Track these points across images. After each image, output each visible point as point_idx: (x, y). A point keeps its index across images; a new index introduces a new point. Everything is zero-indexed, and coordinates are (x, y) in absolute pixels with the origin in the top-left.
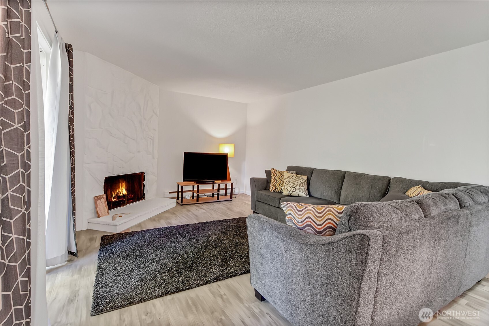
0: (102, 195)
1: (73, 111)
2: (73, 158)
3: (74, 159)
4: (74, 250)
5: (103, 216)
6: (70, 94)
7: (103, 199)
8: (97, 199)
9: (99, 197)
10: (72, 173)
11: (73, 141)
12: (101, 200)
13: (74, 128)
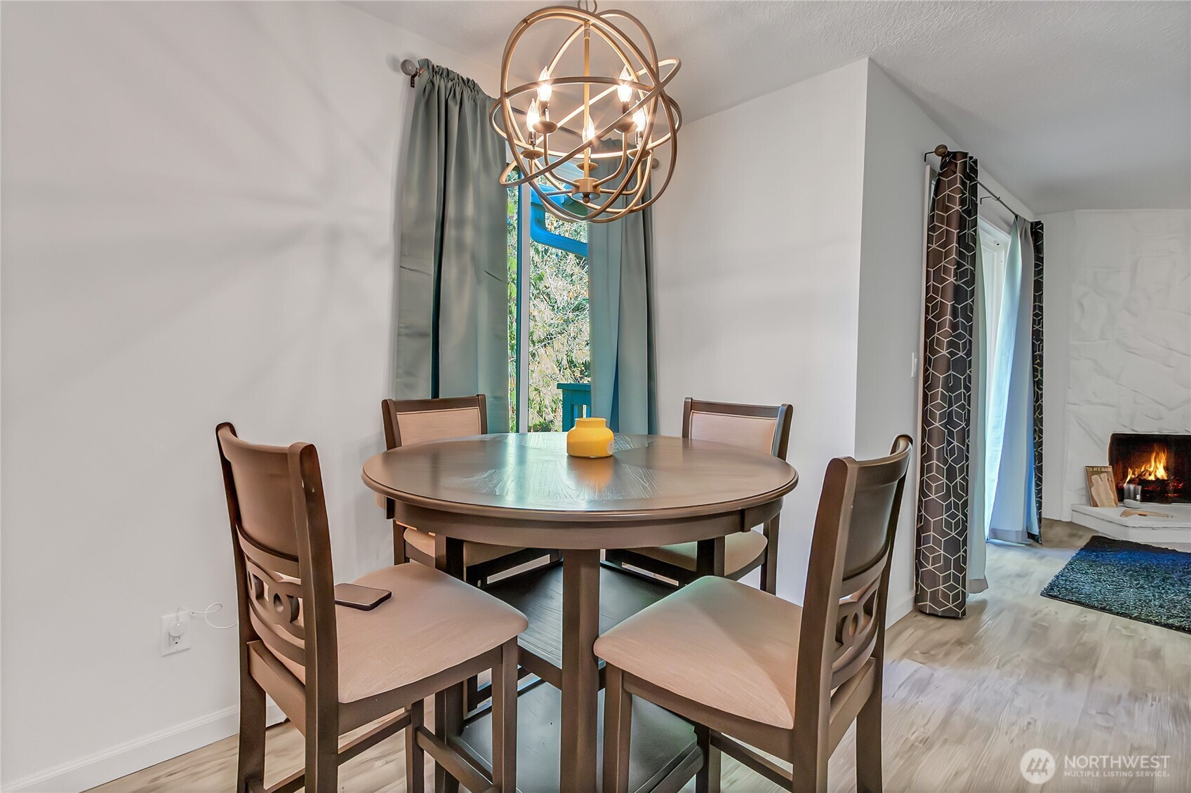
0: (1105, 467)
1: (1042, 318)
2: (1040, 392)
3: (1042, 394)
4: (1036, 531)
5: (1103, 506)
6: (1037, 294)
7: (1106, 474)
8: (1091, 472)
9: (1095, 469)
10: (1037, 414)
11: (1041, 365)
12: (1102, 475)
13: (1042, 346)
